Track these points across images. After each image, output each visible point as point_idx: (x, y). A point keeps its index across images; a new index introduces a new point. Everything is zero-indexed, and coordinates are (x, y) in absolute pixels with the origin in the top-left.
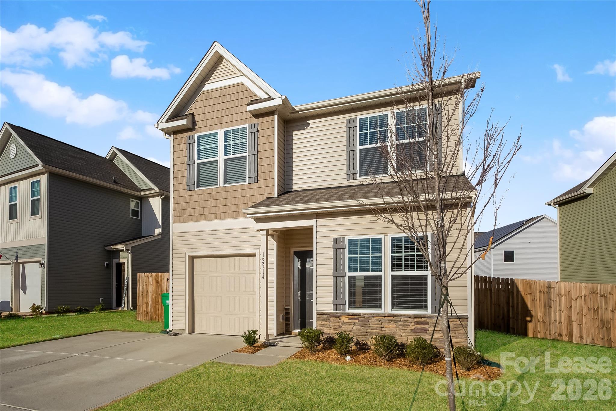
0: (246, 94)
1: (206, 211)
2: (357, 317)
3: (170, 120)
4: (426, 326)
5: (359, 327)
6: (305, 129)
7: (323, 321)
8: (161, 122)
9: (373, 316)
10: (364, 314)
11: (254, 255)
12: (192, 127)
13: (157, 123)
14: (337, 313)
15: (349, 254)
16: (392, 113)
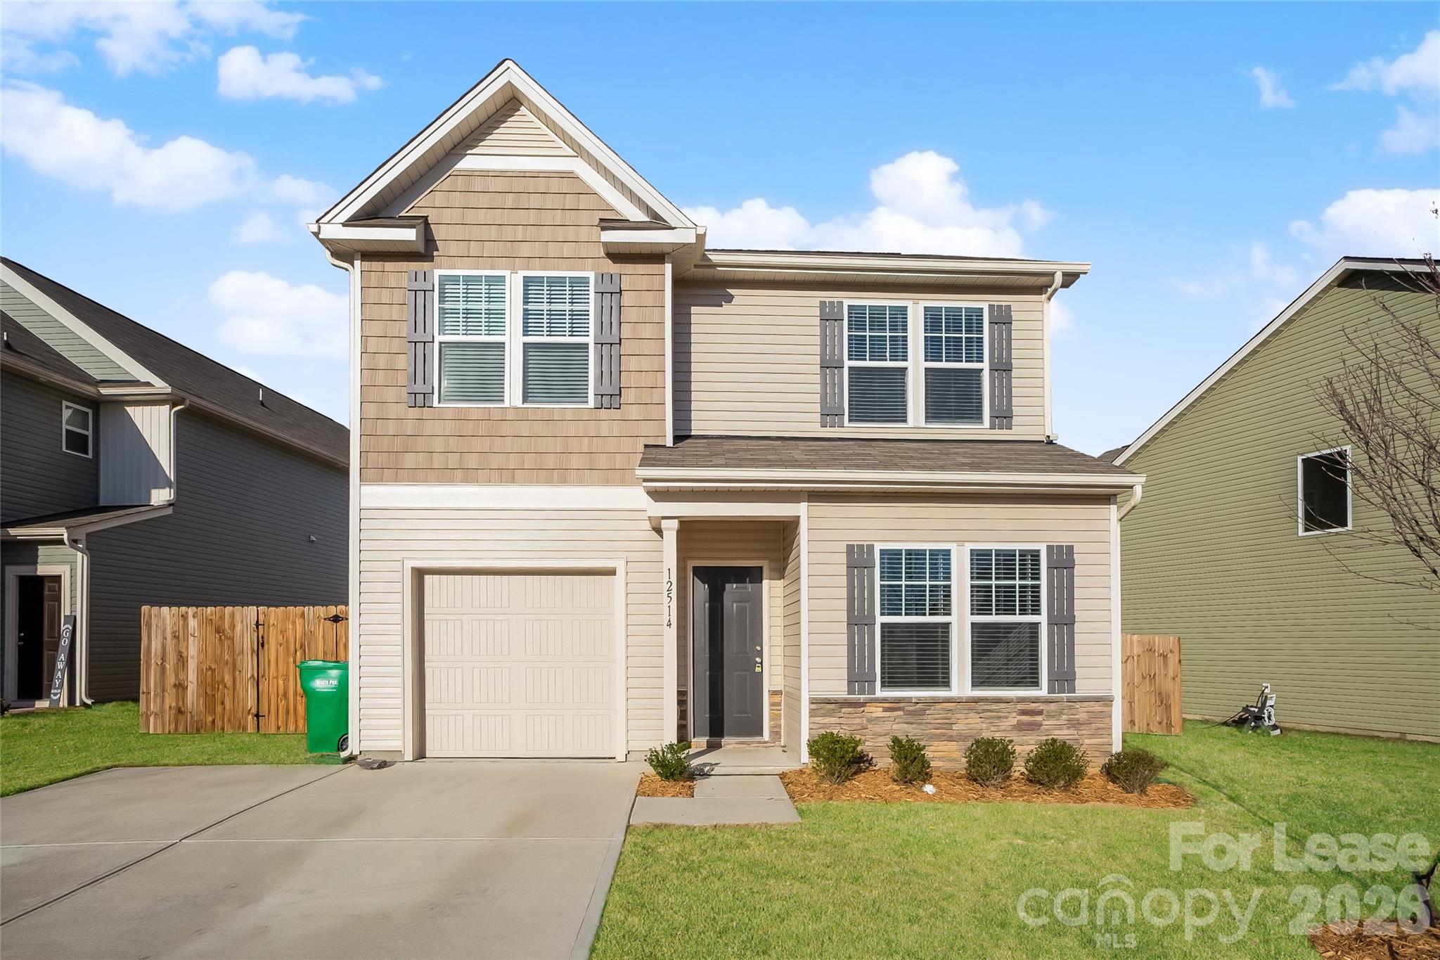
0: (584, 202)
1: (472, 461)
2: (902, 705)
3: (354, 221)
4: (1039, 718)
5: (906, 725)
6: (721, 306)
7: (824, 715)
8: (329, 222)
9: (936, 701)
10: (919, 698)
11: (612, 572)
12: (422, 251)
13: (317, 221)
14: (860, 699)
15: (882, 578)
16: (916, 308)
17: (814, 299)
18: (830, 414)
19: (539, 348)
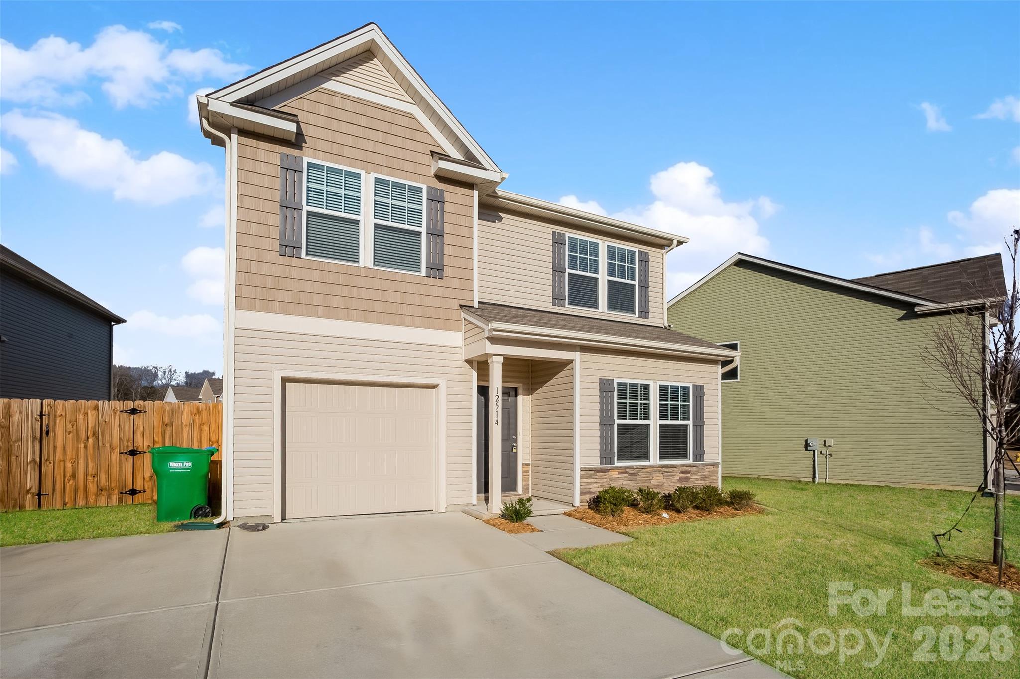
2: (627, 470)
3: (237, 104)
4: (689, 475)
5: (629, 481)
6: (495, 222)
7: (587, 478)
8: (217, 99)
9: (644, 467)
10: (637, 466)
12: (293, 140)
13: (207, 96)
15: (619, 398)
16: (604, 244)
17: (549, 229)
18: (557, 299)
19: (383, 229)
